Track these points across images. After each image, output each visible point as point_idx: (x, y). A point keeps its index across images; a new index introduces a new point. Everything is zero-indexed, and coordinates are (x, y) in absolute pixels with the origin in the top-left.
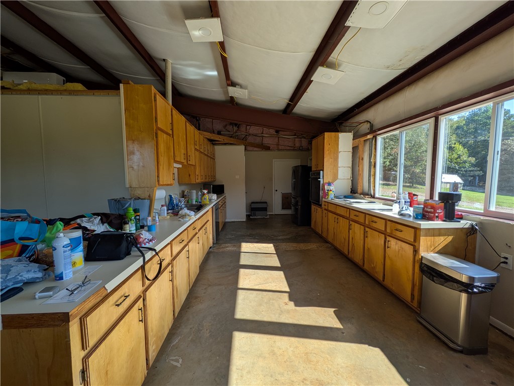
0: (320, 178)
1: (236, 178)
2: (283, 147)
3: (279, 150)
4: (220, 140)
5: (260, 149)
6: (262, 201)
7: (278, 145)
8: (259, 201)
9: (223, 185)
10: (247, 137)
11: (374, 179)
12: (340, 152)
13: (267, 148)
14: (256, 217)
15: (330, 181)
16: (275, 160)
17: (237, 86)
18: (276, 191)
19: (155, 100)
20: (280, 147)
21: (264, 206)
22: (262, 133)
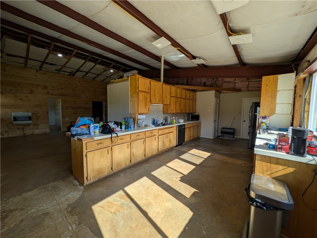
0: (257, 113)
1: (208, 111)
2: (252, 89)
3: (248, 91)
4: (196, 89)
5: (232, 91)
6: (231, 128)
7: (248, 87)
8: (230, 128)
9: (199, 115)
10: (223, 84)
11: (308, 115)
12: (278, 91)
13: (239, 90)
14: (223, 138)
15: (266, 115)
16: (245, 98)
17: (196, 58)
18: (244, 121)
19: (138, 80)
20: (250, 89)
21: (232, 131)
22: (235, 80)
